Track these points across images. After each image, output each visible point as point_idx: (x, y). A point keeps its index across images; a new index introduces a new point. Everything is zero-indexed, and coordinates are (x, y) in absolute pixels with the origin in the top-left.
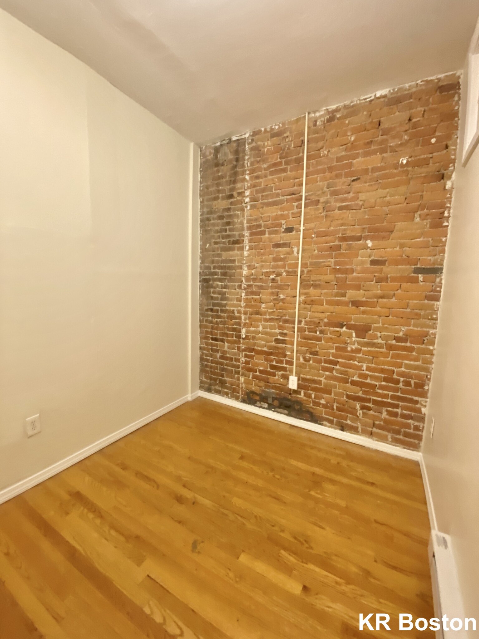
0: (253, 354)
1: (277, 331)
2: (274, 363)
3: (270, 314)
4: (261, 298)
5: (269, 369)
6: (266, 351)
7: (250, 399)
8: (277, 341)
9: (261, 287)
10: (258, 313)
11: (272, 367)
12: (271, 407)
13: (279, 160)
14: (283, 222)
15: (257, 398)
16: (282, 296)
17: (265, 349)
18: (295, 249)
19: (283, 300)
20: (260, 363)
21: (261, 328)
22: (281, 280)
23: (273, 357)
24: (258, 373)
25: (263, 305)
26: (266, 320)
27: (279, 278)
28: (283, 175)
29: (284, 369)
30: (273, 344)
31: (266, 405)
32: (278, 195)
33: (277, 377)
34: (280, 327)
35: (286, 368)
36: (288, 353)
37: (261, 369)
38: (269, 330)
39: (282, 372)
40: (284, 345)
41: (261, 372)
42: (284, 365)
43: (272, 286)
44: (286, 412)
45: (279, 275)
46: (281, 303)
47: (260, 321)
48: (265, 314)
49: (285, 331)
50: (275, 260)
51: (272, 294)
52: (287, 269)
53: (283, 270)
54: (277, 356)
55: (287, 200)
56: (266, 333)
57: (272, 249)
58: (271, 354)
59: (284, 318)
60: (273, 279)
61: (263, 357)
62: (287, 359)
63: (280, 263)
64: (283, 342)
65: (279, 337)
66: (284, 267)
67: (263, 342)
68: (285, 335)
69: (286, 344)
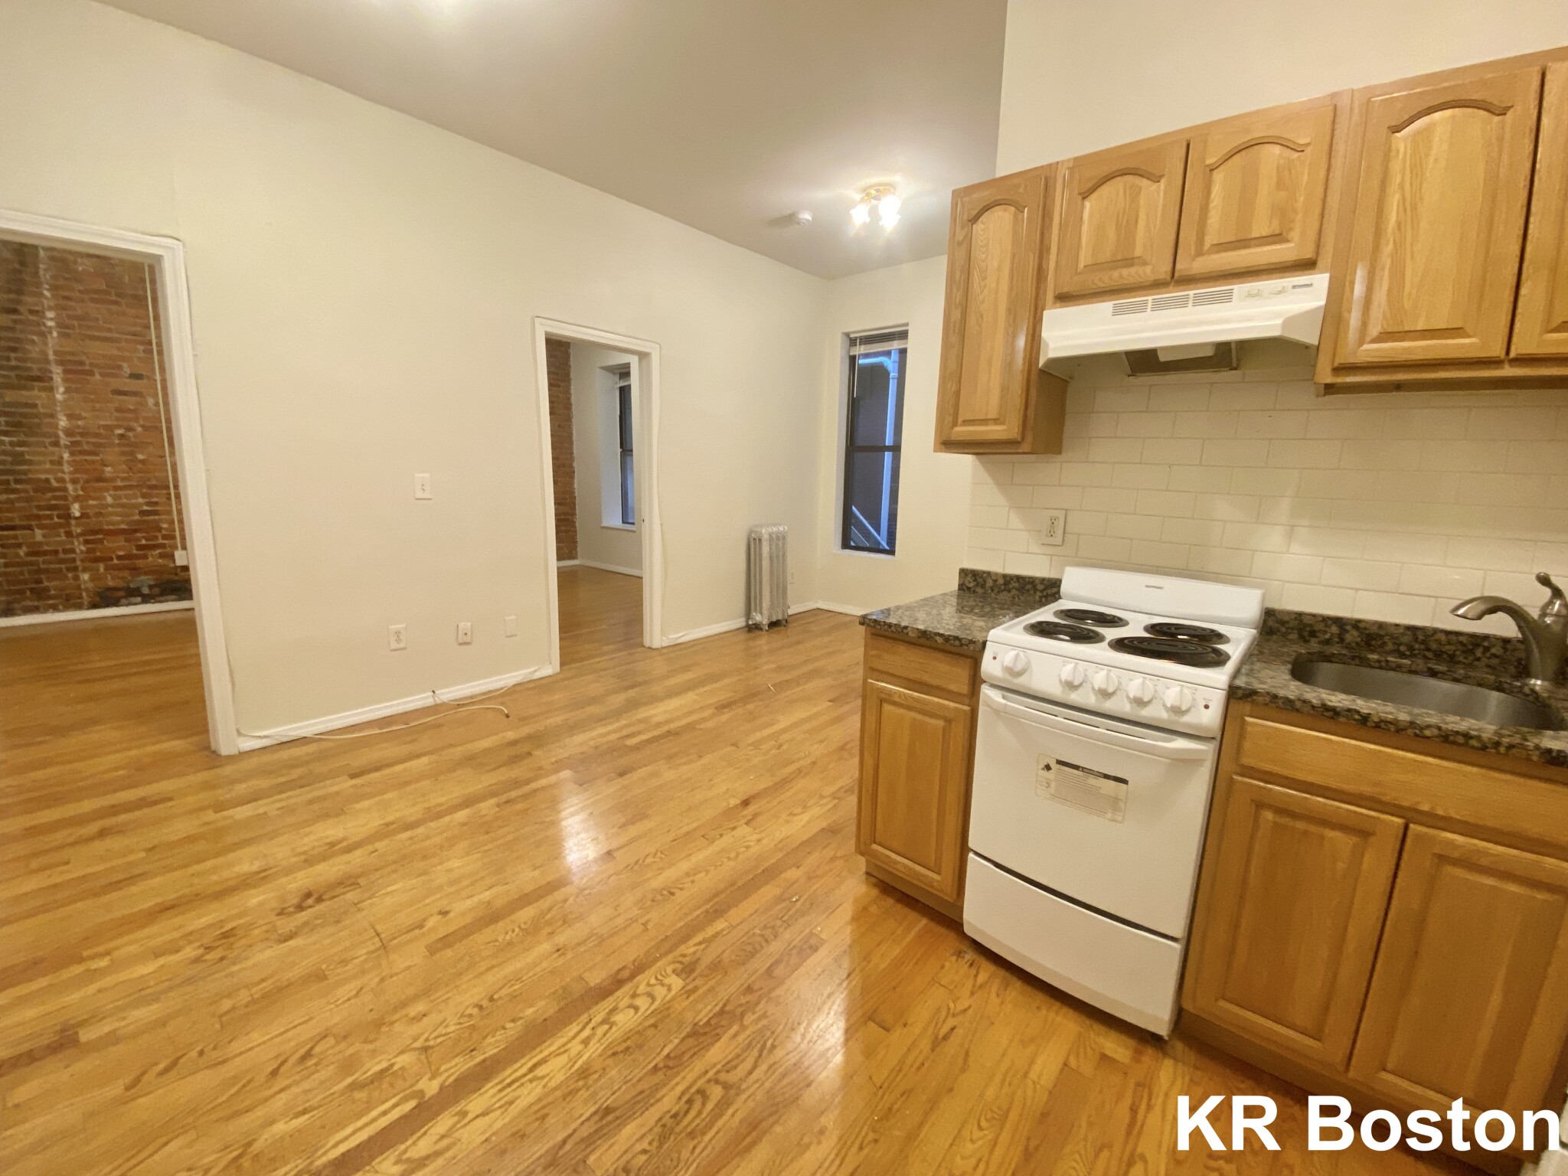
0: (101, 536)
1: (141, 500)
2: (144, 542)
3: (123, 479)
4: (102, 460)
5: (135, 552)
6: (124, 529)
7: (105, 598)
8: (143, 513)
9: (100, 445)
10: (100, 479)
11: (140, 547)
12: (146, 599)
13: (105, 287)
14: (125, 365)
15: (122, 593)
16: (140, 457)
17: (123, 526)
18: (151, 401)
19: (143, 462)
20: (119, 546)
21: (109, 500)
22: (135, 436)
23: (139, 535)
24: (116, 561)
25: (109, 469)
26: (116, 488)
27: (130, 434)
28: (114, 308)
29: (163, 546)
30: (137, 517)
31: (139, 599)
32: (109, 330)
33: (150, 559)
34: (143, 496)
35: (164, 544)
36: (165, 526)
37: (121, 553)
38: (125, 501)
39: (158, 551)
40: (157, 517)
41: (119, 558)
42: (161, 541)
43: (119, 444)
44: (174, 597)
45: (130, 429)
46: (140, 465)
47: (107, 490)
48: (113, 480)
49: (155, 500)
50: (118, 410)
51: (123, 453)
52: (142, 423)
53: (135, 425)
54: (147, 533)
55: (126, 339)
56: (122, 506)
57: (111, 396)
58: (136, 531)
59: (149, 483)
60: (121, 436)
61: (122, 538)
62: (164, 532)
63: (130, 415)
64: (155, 513)
65: (145, 508)
66: (136, 420)
67: (119, 518)
68: (156, 504)
69: (159, 515)
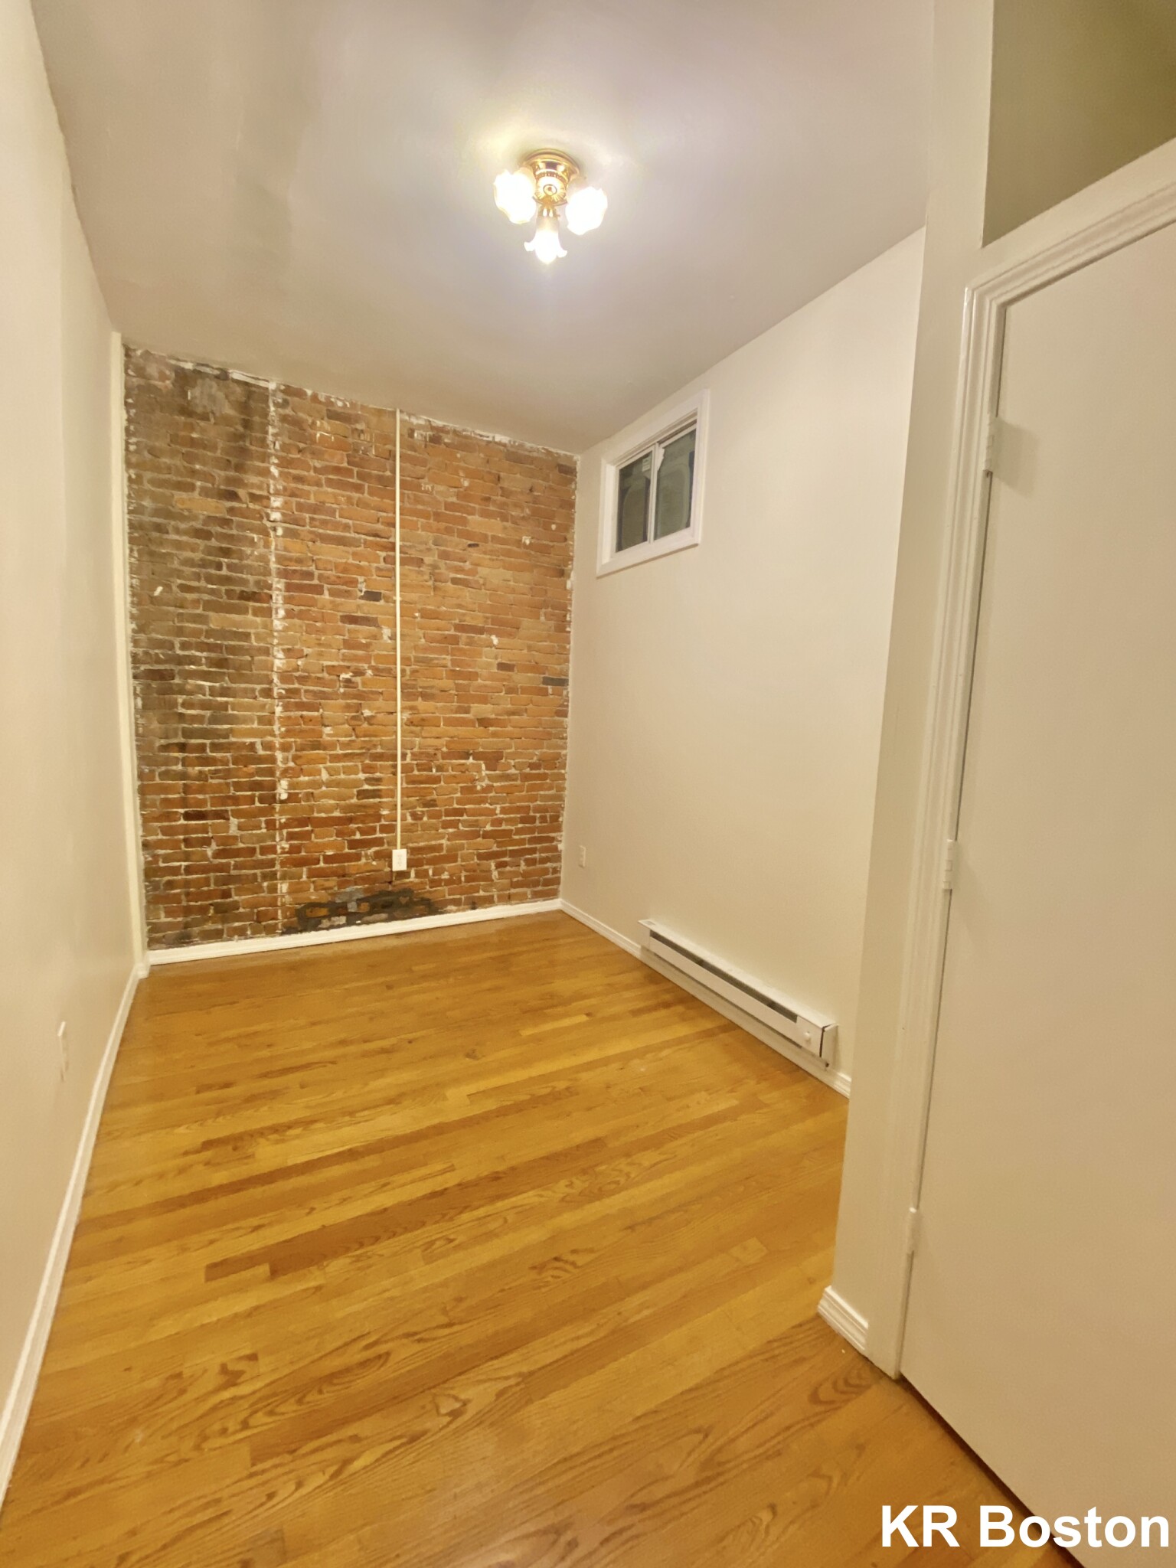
0: (309, 828)
1: (362, 776)
2: (358, 836)
3: (344, 746)
4: (322, 716)
5: (347, 850)
6: (339, 818)
7: (305, 919)
8: (362, 794)
9: (324, 696)
10: (317, 746)
11: (353, 844)
12: (352, 919)
13: (345, 465)
14: (361, 579)
15: (324, 912)
16: (367, 713)
17: (337, 814)
18: (386, 632)
19: (368, 719)
20: (328, 842)
21: (325, 776)
22: (364, 684)
23: (353, 826)
24: (322, 864)
25: (328, 730)
26: (336, 758)
27: (358, 679)
28: (356, 495)
29: (379, 842)
30: (354, 801)
31: (343, 920)
32: (346, 528)
33: (363, 860)
34: (367, 769)
35: (381, 839)
36: (385, 812)
37: (330, 853)
38: (343, 776)
39: (374, 849)
40: (378, 800)
41: (327, 859)
42: (378, 835)
43: (344, 694)
44: (384, 916)
45: (359, 673)
46: (365, 725)
47: (322, 761)
48: (332, 746)
49: (378, 775)
50: (347, 644)
51: (348, 707)
52: (373, 663)
53: (366, 666)
54: (363, 822)
55: (365, 541)
56: (338, 784)
57: (340, 624)
58: (351, 820)
59: (373, 751)
60: (348, 681)
61: (333, 830)
62: (383, 822)
63: (360, 652)
64: (376, 794)
65: (366, 787)
66: (367, 659)
67: (332, 802)
68: (378, 781)
69: (380, 797)
